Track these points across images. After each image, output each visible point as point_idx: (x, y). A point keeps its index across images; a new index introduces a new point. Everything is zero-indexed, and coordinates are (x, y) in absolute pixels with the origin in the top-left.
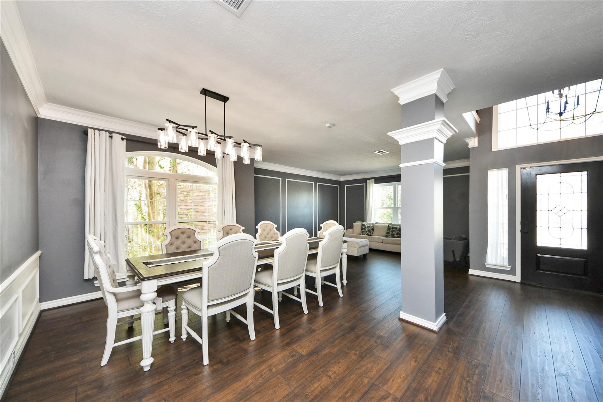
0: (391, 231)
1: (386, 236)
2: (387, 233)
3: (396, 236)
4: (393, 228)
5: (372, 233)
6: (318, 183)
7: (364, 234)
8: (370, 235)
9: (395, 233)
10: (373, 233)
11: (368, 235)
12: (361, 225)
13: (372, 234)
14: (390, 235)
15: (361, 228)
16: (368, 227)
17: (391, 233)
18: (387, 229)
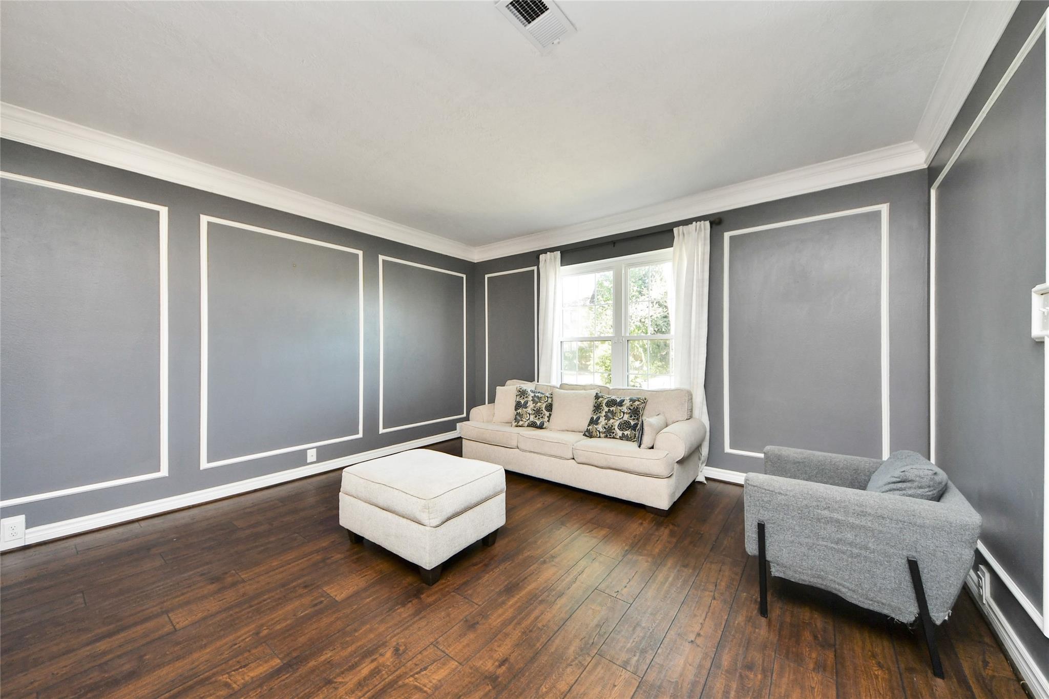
0: (604, 414)
1: (588, 431)
2: (593, 422)
3: (620, 433)
4: (611, 403)
5: (546, 419)
6: (381, 258)
7: (521, 423)
8: (541, 427)
9: (617, 423)
10: (548, 421)
11: (533, 425)
12: (516, 393)
13: (546, 425)
14: (600, 427)
15: (514, 404)
16: (536, 400)
17: (602, 421)
18: (592, 408)
